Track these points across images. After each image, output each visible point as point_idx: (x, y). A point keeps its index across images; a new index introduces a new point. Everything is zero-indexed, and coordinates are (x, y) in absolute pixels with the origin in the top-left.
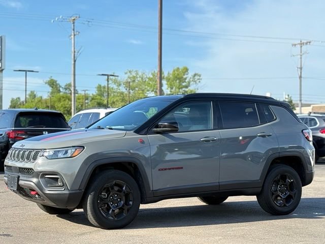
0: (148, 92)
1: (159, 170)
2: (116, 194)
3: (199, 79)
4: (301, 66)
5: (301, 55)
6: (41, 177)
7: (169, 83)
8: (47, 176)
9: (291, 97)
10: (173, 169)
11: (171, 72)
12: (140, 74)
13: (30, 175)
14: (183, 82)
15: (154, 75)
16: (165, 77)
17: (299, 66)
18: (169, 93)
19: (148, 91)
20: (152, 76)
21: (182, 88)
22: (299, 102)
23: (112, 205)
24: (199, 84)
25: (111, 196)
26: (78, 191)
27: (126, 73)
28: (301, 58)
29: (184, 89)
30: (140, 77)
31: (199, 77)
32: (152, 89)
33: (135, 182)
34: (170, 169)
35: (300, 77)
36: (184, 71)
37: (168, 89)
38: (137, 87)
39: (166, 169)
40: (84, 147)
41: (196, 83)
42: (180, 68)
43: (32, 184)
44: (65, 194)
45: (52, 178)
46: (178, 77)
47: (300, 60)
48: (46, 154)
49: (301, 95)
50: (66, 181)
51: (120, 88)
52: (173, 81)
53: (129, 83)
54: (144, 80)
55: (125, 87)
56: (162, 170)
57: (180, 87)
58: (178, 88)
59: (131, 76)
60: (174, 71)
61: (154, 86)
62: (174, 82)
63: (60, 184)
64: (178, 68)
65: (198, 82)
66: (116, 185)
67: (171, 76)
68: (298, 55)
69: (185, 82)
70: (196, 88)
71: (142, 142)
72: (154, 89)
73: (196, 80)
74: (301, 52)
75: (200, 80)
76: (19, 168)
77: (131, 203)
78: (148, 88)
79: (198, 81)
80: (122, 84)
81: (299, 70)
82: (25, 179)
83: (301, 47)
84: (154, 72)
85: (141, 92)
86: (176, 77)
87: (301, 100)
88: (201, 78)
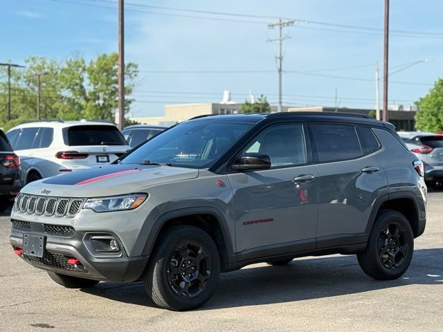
0: (62, 90)
1: (244, 224)
2: (190, 260)
3: (135, 71)
4: (281, 54)
5: (281, 40)
6: (85, 239)
7: (92, 77)
8: (94, 237)
9: (265, 98)
10: (261, 221)
11: (95, 60)
12: (48, 62)
13: (67, 235)
14: (113, 76)
15: (70, 65)
16: (86, 68)
17: (278, 56)
18: (92, 90)
19: (62, 87)
20: (66, 66)
21: (111, 83)
22: (278, 105)
23: (184, 276)
24: (136, 78)
25: (184, 263)
26: (141, 258)
27: (27, 61)
28: (281, 44)
29: (113, 85)
30: (48, 68)
31: (134, 69)
32: (67, 86)
33: (213, 242)
34: (257, 222)
35: (280, 70)
36: (114, 59)
37: (90, 85)
38: (44, 82)
39: (252, 223)
40: (147, 194)
41: (131, 77)
42: (108, 55)
43: (72, 248)
44: (123, 262)
45: (102, 240)
46: (106, 68)
47: (279, 46)
48: (92, 205)
49: (280, 95)
50: (124, 244)
51: (20, 82)
52: (98, 74)
53: (39, 76)
54: (55, 72)
55: (26, 82)
56: (248, 223)
57: (109, 82)
58: (106, 84)
59: (35, 66)
60: (99, 60)
61: (71, 81)
62: (100, 74)
63: (113, 248)
64: (105, 55)
65: (133, 75)
66: (190, 247)
67: (95, 66)
68: (276, 40)
69: (117, 76)
70: (131, 83)
71: (222, 184)
72: (71, 85)
73: (131, 72)
74: (281, 36)
75: (137, 73)
76: (45, 225)
77: (208, 272)
78: (62, 83)
79: (134, 73)
80: (22, 77)
81: (278, 60)
82: (58, 241)
83: (281, 28)
84: (71, 60)
85: (50, 89)
86: (102, 68)
87: (280, 103)
88: (138, 69)
